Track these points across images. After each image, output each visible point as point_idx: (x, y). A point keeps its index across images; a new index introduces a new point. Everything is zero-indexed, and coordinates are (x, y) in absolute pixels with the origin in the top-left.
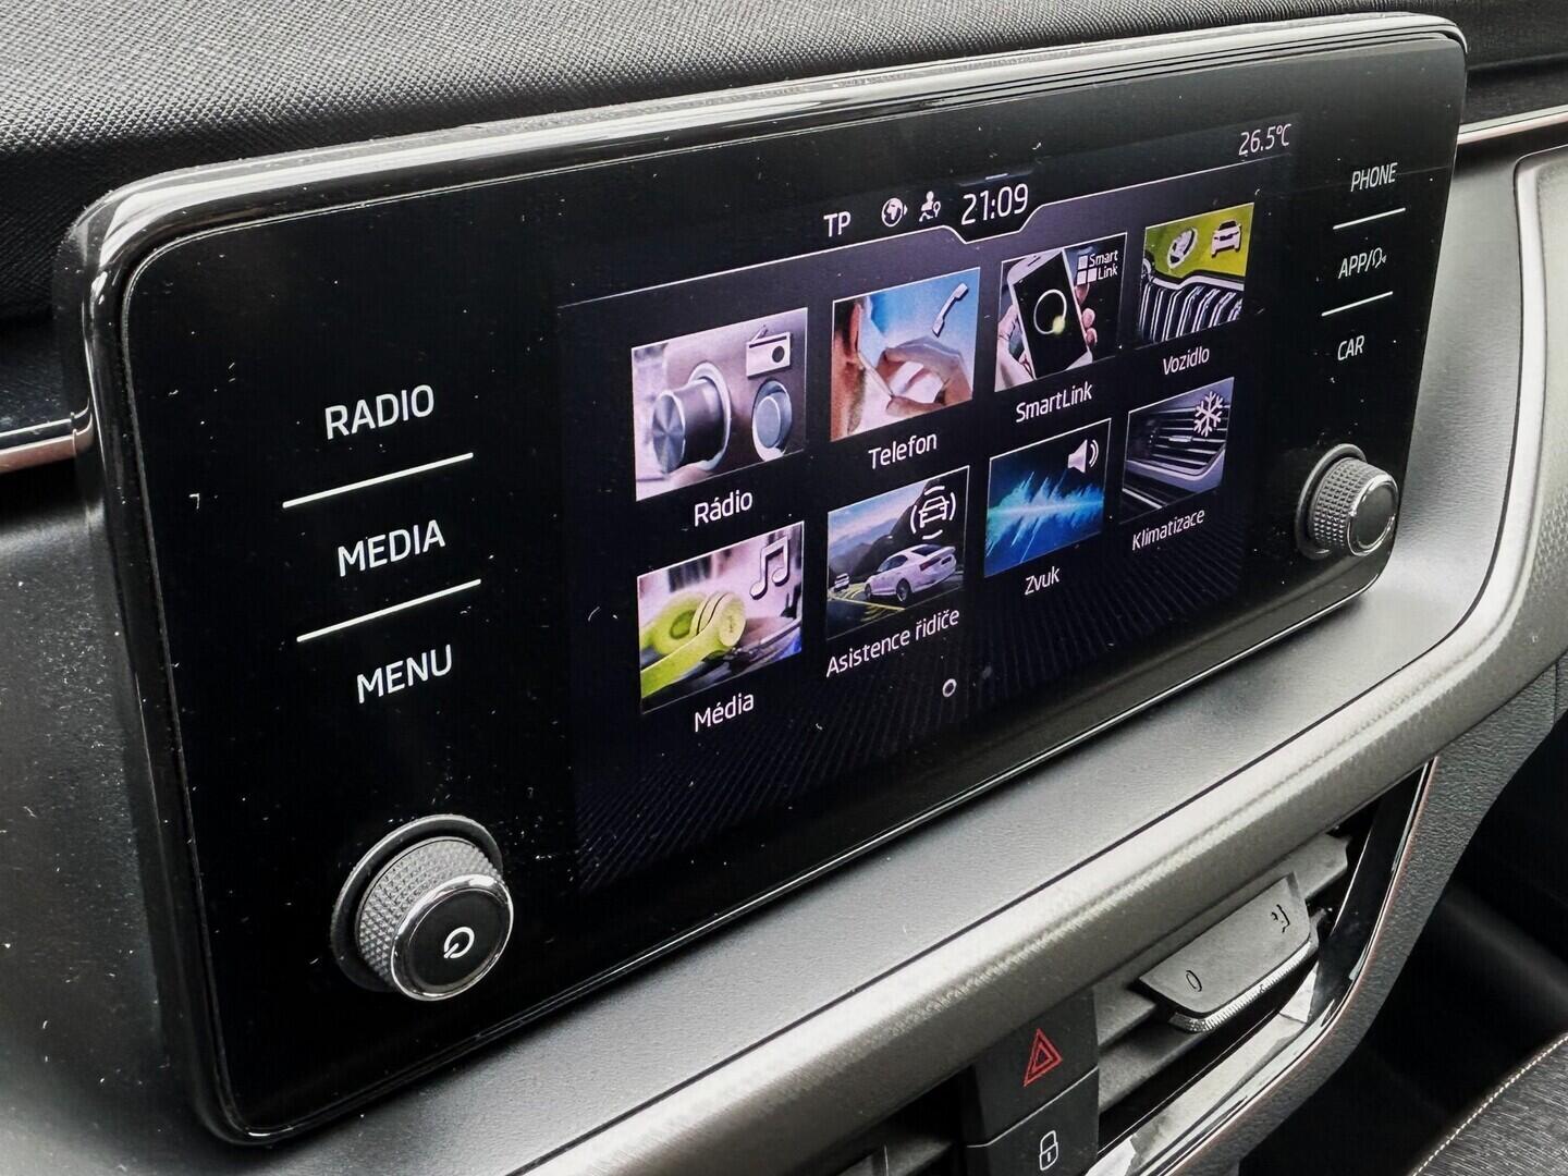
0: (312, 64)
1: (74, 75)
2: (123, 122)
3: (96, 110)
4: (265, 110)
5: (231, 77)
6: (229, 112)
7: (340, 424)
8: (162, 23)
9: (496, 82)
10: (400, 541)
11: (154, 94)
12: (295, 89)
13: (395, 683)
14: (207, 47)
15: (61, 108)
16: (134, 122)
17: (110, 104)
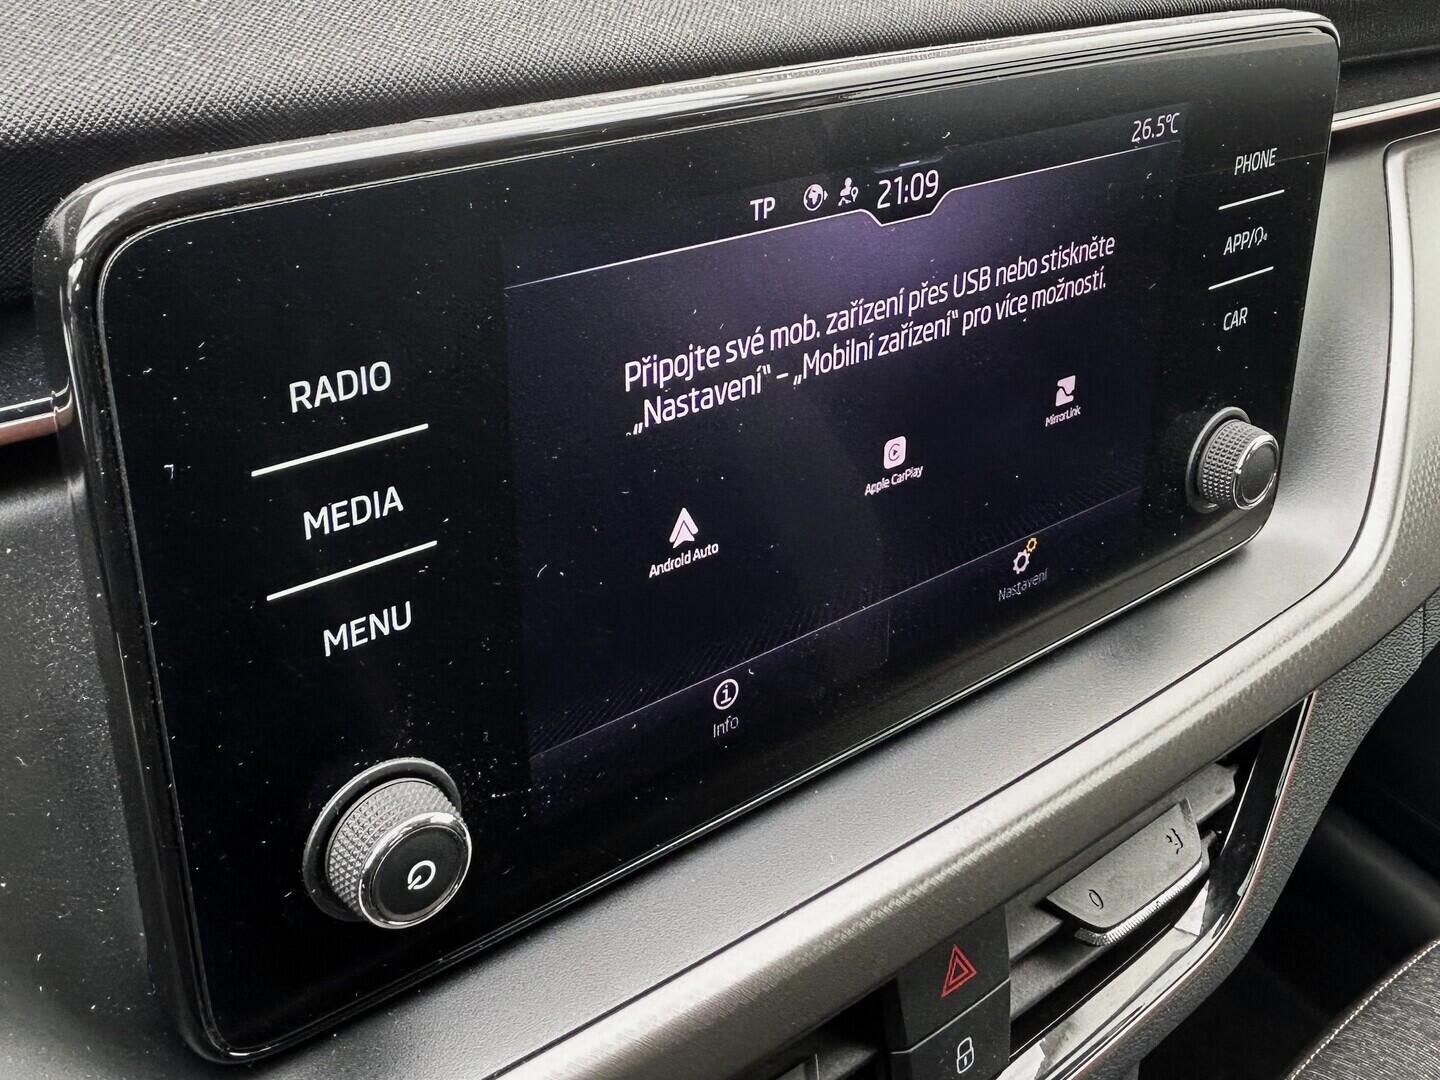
0: (273, 64)
1: (49, 76)
2: (97, 119)
3: (71, 109)
4: (230, 108)
5: (197, 76)
6: (196, 109)
7: (304, 399)
8: (132, 27)
9: (445, 80)
10: (361, 506)
11: (125, 93)
12: (257, 87)
13: (359, 637)
14: (174, 49)
15: (38, 107)
16: (106, 119)
17: (84, 103)
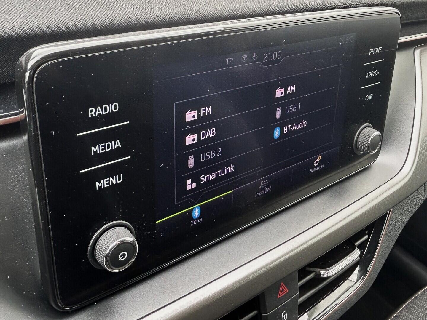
0: (87, 15)
1: (22, 17)
2: (35, 30)
3: (28, 27)
4: (74, 28)
5: (65, 18)
6: (64, 28)
7: (93, 113)
8: (47, 4)
9: (137, 21)
10: (109, 145)
11: (44, 23)
12: (82, 22)
13: (107, 184)
14: (58, 10)
15: (18, 26)
16: (38, 30)
17: (32, 25)
